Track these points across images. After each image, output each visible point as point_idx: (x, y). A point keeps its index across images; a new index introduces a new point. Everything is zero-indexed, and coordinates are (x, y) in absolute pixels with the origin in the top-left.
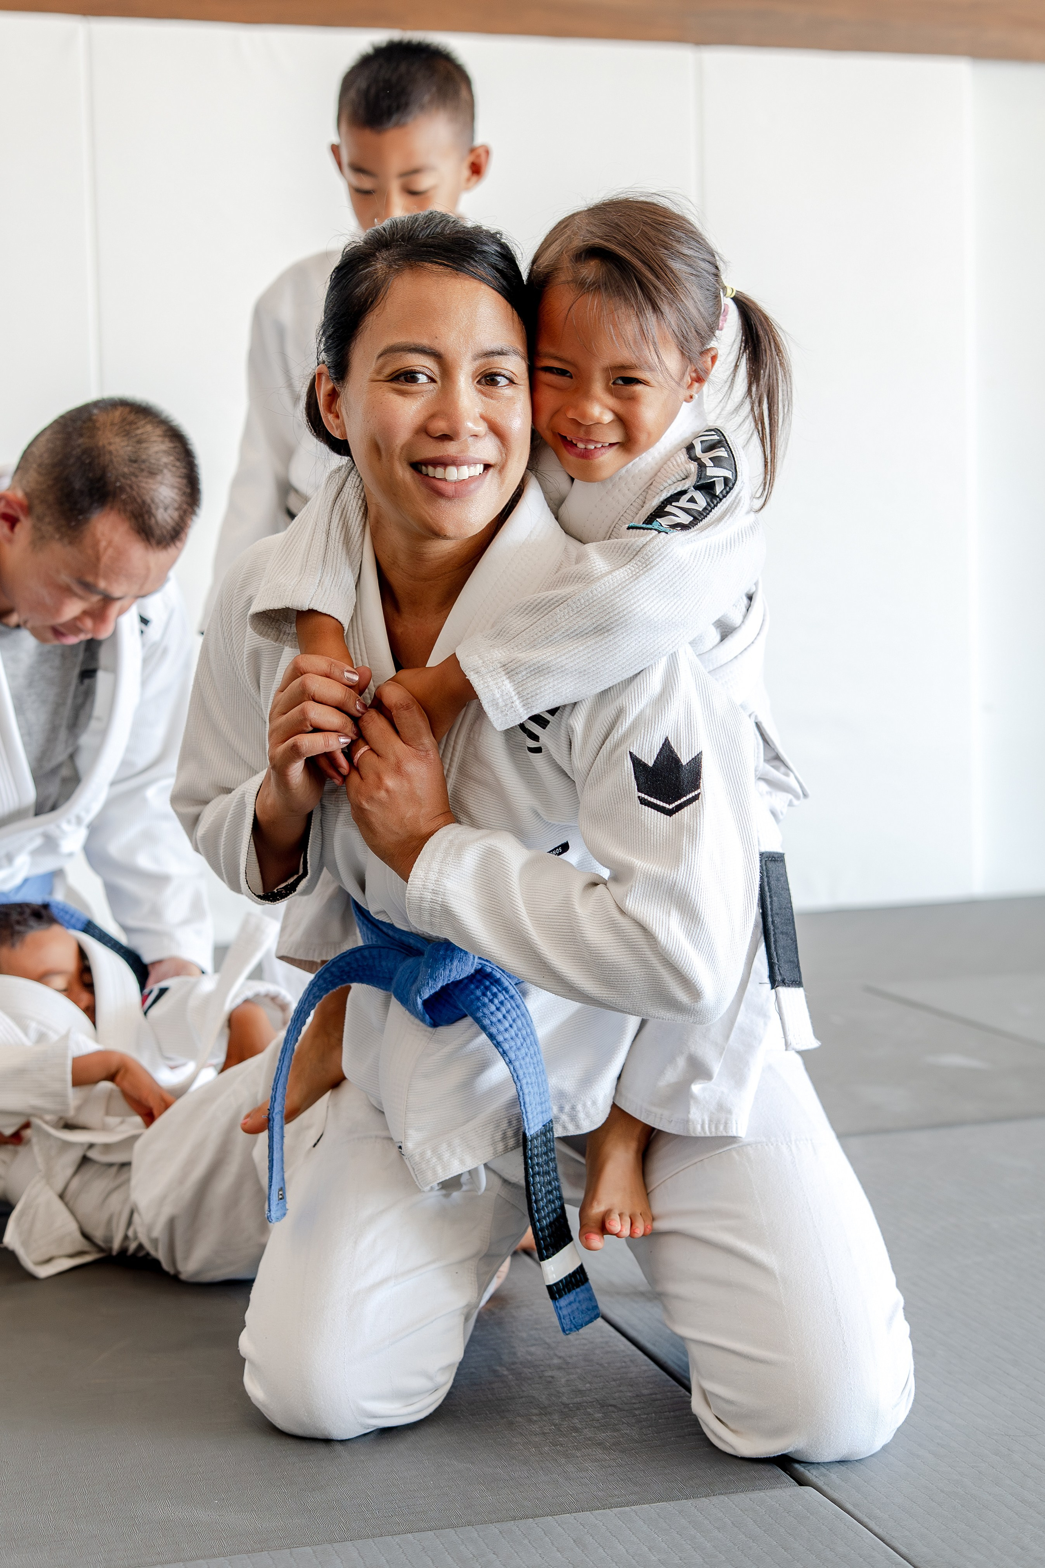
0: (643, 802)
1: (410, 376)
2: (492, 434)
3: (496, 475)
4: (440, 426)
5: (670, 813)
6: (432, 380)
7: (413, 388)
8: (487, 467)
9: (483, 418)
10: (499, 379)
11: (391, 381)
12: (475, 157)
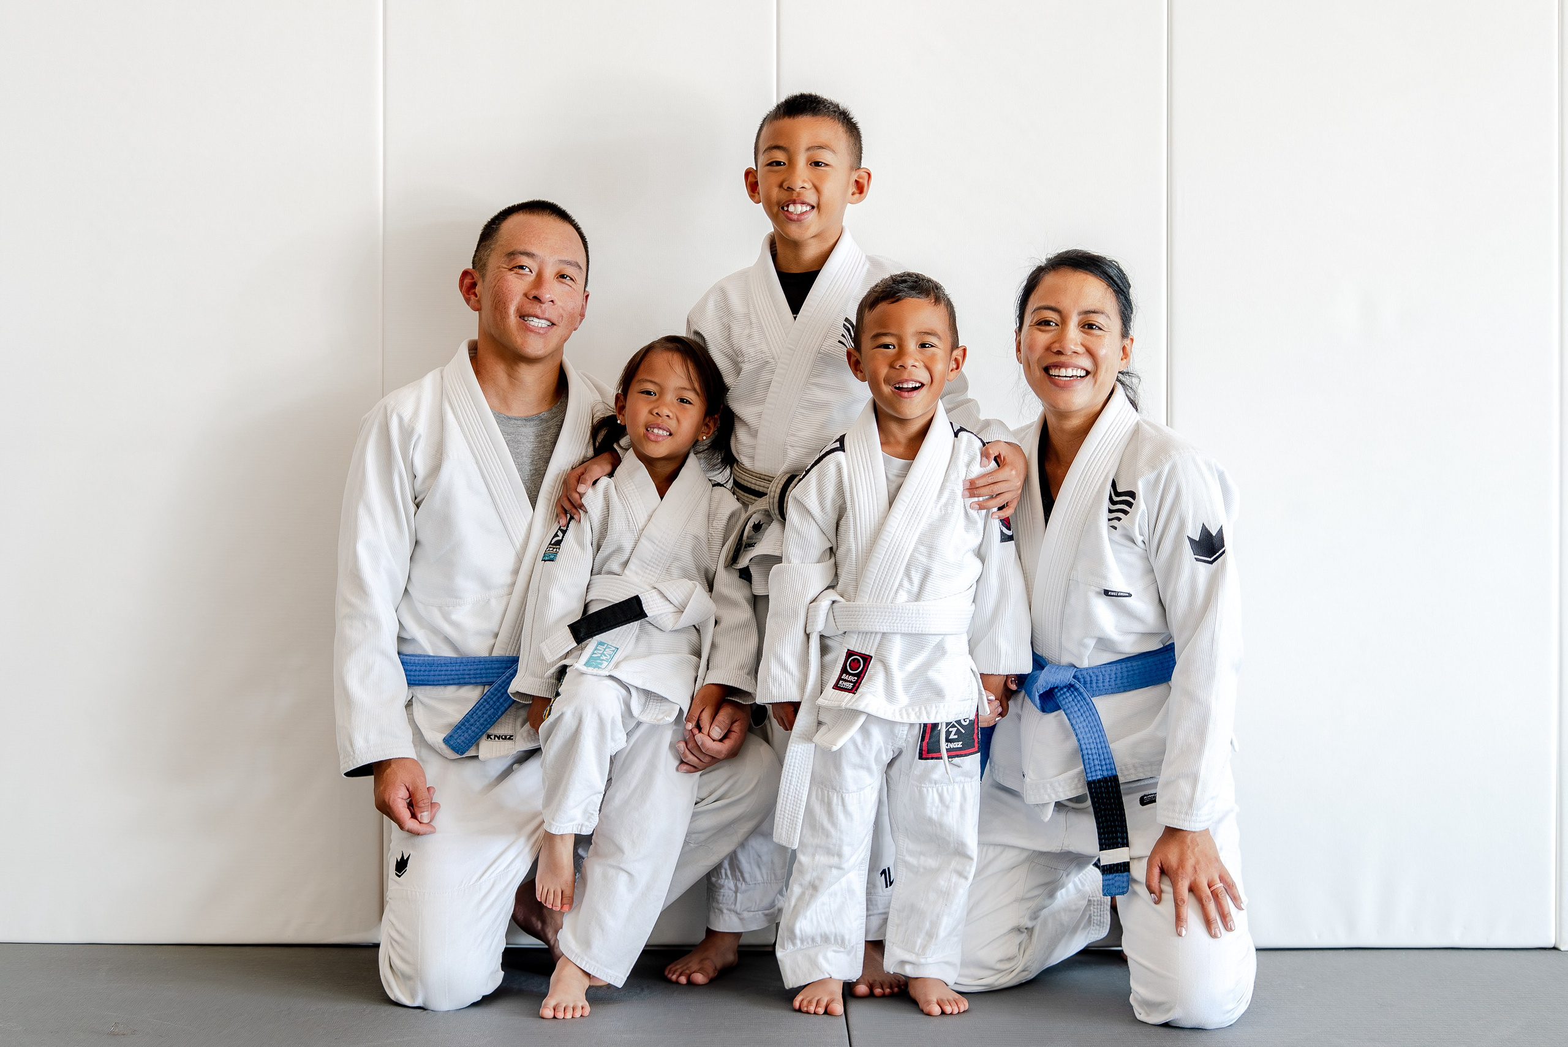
0: (1197, 559)
1: (1047, 323)
2: (1087, 353)
3: (1091, 378)
4: (1056, 347)
5: (1211, 563)
6: (1057, 325)
7: (1048, 328)
8: (1088, 373)
9: (1083, 345)
10: (1094, 326)
11: (1037, 325)
12: (859, 177)
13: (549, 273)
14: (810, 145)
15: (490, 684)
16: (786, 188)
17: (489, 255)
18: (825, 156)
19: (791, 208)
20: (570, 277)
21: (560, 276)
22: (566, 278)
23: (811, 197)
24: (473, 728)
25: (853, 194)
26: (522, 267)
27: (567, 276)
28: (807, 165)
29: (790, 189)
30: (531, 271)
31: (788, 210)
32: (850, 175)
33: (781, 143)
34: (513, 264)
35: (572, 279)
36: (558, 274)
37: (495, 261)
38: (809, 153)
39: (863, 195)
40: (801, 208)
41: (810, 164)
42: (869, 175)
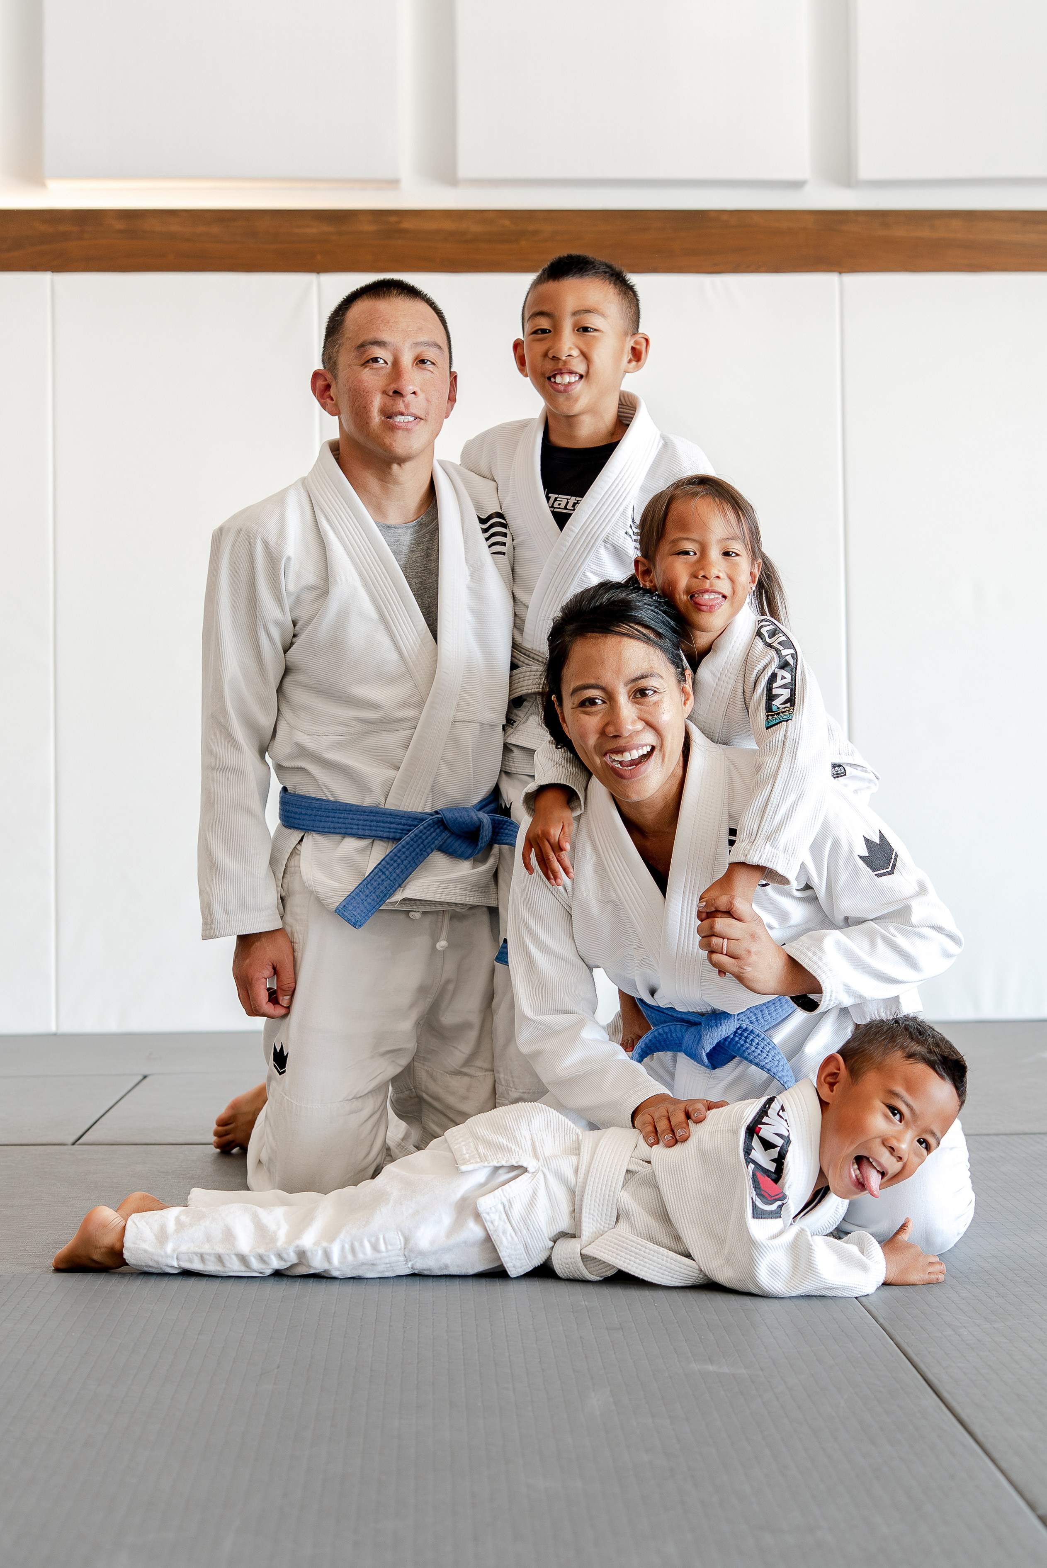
3: (658, 752)
9: (641, 719)
10: (647, 692)
11: (582, 705)
12: (636, 343)
13: (407, 360)
14: (576, 309)
15: (396, 840)
16: (551, 357)
17: (338, 352)
18: (594, 321)
19: (558, 379)
20: (430, 361)
21: (419, 361)
22: (426, 363)
23: (581, 368)
24: (369, 900)
25: (630, 361)
26: (375, 360)
27: (428, 360)
28: (574, 330)
29: (555, 359)
30: (386, 362)
31: (555, 382)
32: (623, 342)
33: (545, 309)
34: (365, 357)
35: (433, 363)
36: (415, 360)
37: (346, 358)
38: (575, 318)
39: (640, 363)
40: (567, 379)
41: (578, 330)
42: (647, 341)
